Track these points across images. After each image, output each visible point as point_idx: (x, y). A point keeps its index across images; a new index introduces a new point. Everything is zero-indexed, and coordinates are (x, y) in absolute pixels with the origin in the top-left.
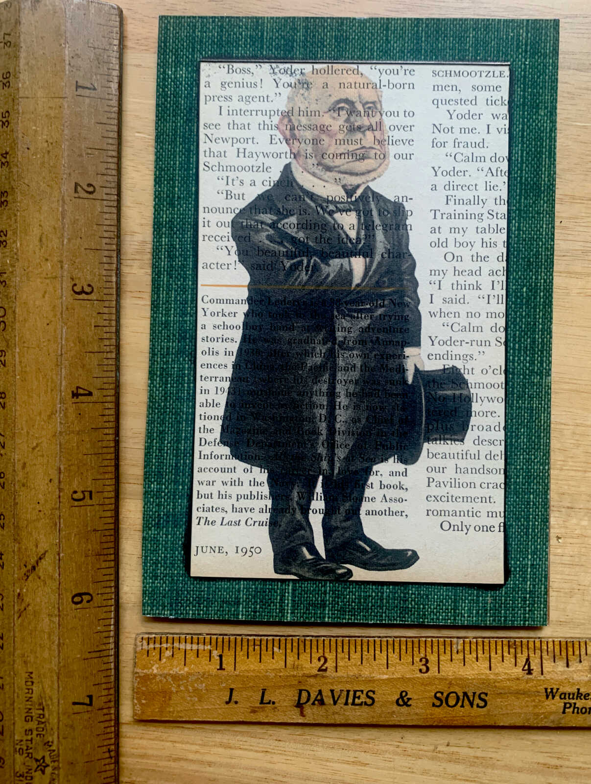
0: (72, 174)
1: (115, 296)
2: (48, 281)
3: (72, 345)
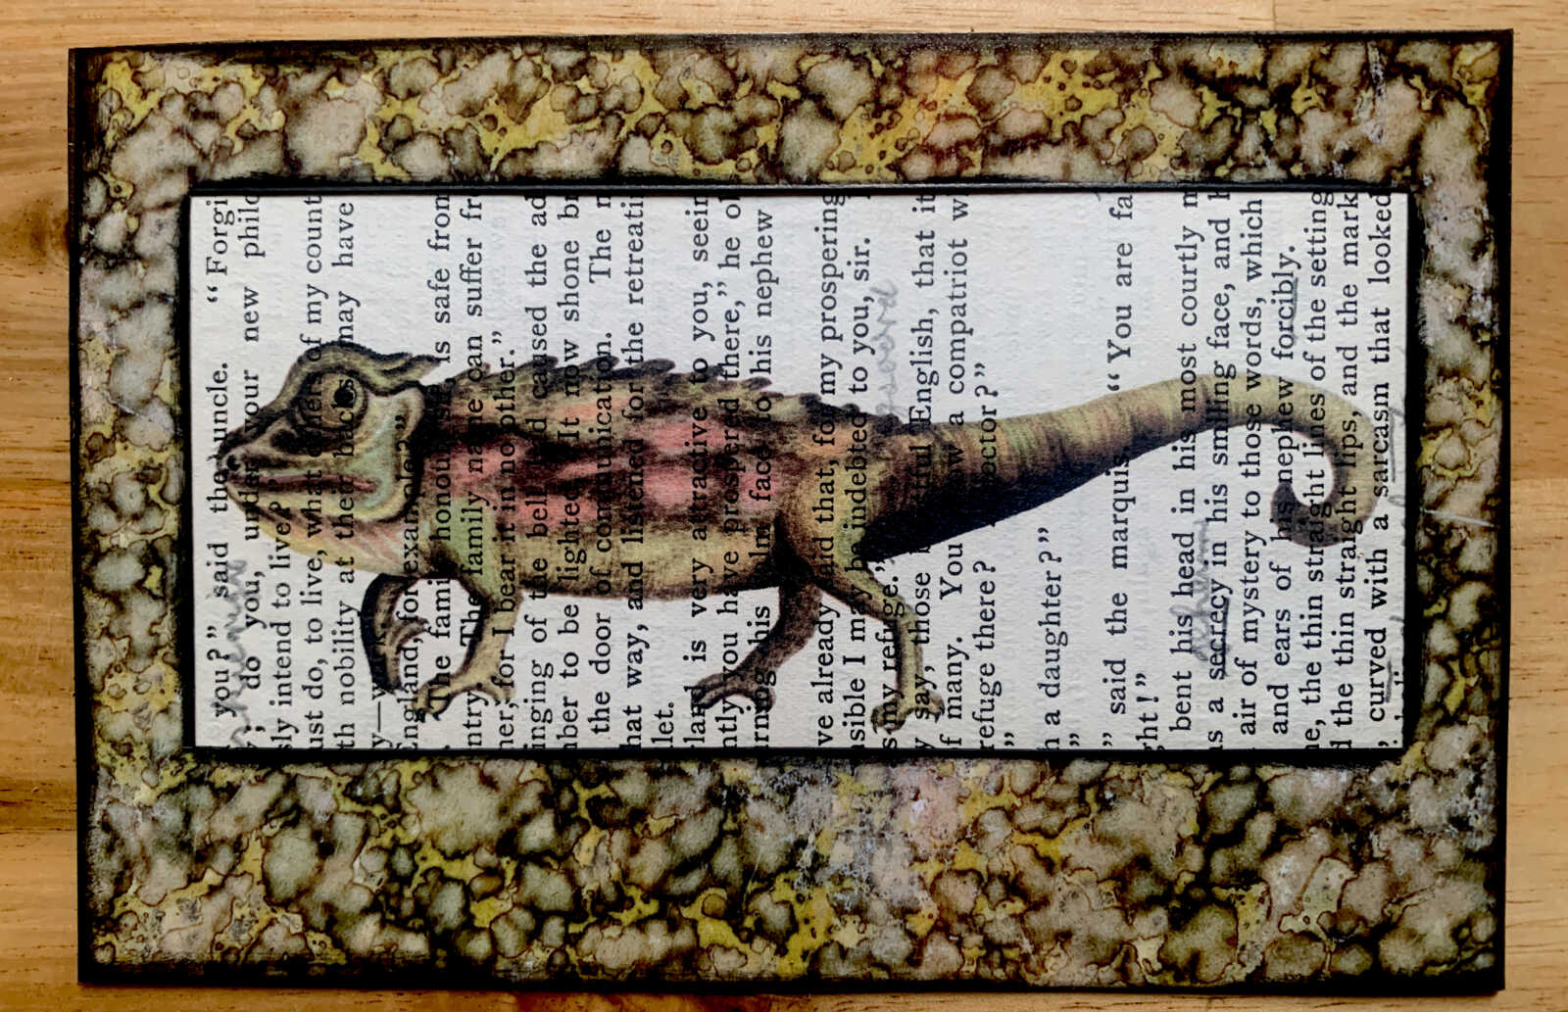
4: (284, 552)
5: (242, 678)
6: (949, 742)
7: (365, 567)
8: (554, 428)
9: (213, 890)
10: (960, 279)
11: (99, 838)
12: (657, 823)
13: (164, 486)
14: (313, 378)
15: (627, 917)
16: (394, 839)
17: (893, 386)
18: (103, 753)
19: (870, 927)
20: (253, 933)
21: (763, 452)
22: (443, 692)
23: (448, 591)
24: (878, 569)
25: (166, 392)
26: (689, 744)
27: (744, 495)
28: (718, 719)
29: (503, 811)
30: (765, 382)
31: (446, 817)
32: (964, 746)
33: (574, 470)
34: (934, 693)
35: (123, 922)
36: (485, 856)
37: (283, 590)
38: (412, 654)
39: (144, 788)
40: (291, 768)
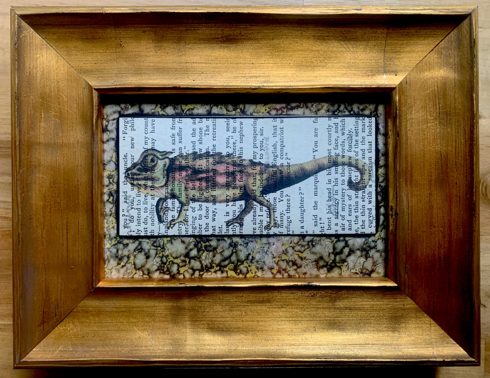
4: (139, 193)
5: (130, 220)
6: (280, 233)
7: (156, 196)
8: (197, 167)
9: (123, 266)
10: (282, 135)
12: (219, 250)
13: (113, 179)
14: (146, 156)
15: (213, 270)
16: (163, 254)
17: (268, 158)
19: (264, 272)
20: (132, 275)
21: (241, 172)
22: (173, 223)
23: (174, 201)
25: (114, 159)
26: (226, 234)
27: (237, 181)
28: (232, 228)
29: (186, 248)
31: (174, 250)
32: (284, 234)
33: (201, 176)
34: (278, 223)
36: (182, 258)
37: (139, 201)
38: (166, 215)
39: (109, 244)
40: (140, 240)
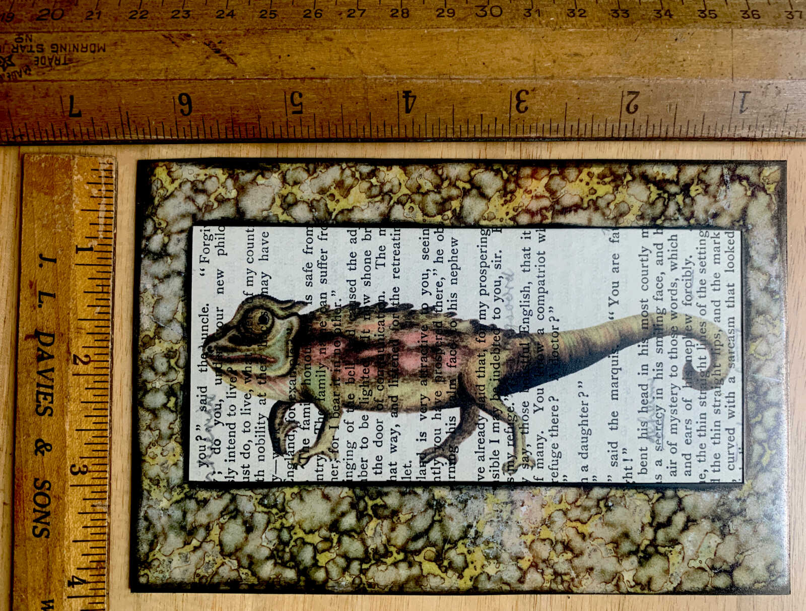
0: (647, 89)
1: (514, 136)
2: (531, 63)
3: (461, 90)
4: (233, 391)
5: (212, 449)
6: (537, 479)
7: (271, 398)
8: (358, 335)
9: (196, 549)
10: (542, 269)
11: (143, 524)
12: (403, 517)
13: (178, 360)
14: (248, 312)
15: (389, 560)
16: (282, 524)
17: (512, 316)
18: (146, 484)
19: (501, 565)
20: (214, 569)
21: (453, 346)
22: (306, 455)
23: (309, 408)
24: (505, 399)
25: (179, 317)
26: (419, 480)
27: (444, 365)
28: (432, 468)
29: (333, 511)
30: (454, 314)
31: (305, 514)
32: (545, 481)
33: (367, 353)
34: (531, 457)
35: (153, 564)
36: (324, 532)
37: (233, 408)
38: (291, 438)
39: (165, 500)
40: (234, 492)
